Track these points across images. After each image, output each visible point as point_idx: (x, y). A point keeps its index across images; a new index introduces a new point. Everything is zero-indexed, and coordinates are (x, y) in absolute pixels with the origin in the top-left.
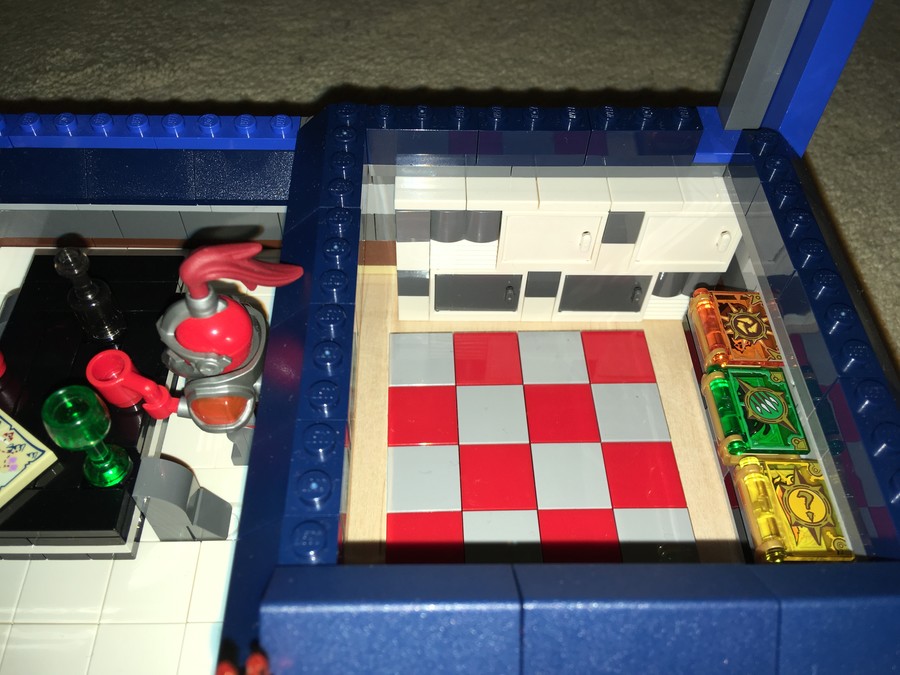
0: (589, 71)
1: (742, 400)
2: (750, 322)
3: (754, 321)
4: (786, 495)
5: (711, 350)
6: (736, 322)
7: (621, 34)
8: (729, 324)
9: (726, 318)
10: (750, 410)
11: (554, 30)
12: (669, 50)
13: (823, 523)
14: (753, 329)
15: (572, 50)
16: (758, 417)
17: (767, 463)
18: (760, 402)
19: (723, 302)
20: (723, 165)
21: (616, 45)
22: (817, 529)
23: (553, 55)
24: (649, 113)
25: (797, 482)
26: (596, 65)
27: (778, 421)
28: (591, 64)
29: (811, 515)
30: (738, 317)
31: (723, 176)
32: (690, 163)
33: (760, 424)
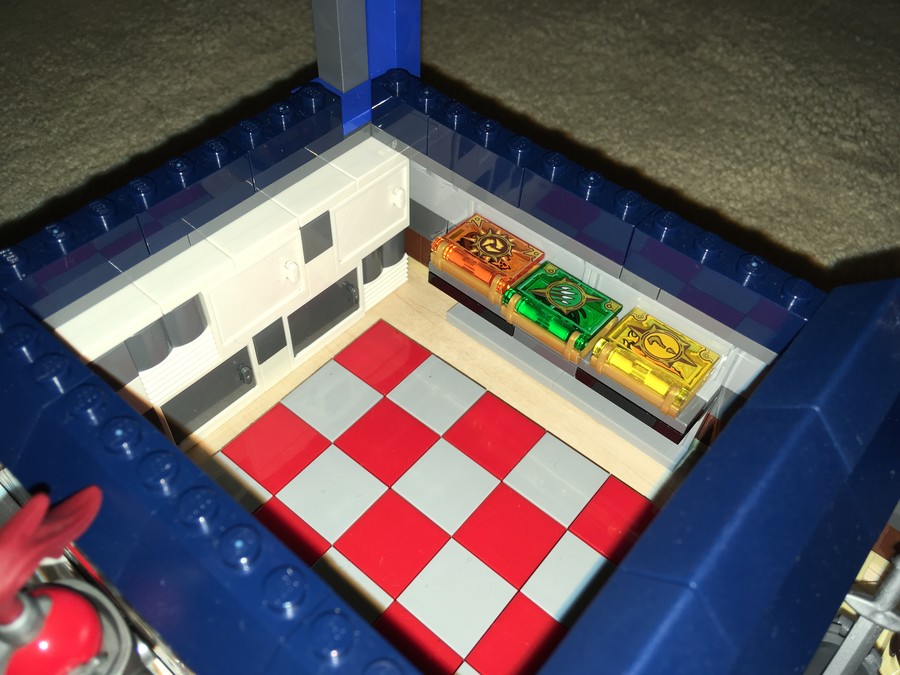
0: (86, 130)
1: (549, 305)
2: (492, 242)
3: (494, 239)
4: (643, 349)
5: (490, 283)
6: (484, 248)
7: (84, 80)
8: (481, 253)
9: (475, 250)
10: (560, 307)
11: (12, 110)
12: (144, 73)
13: (682, 349)
14: (500, 246)
15: (49, 120)
16: (571, 308)
17: (610, 337)
18: (561, 296)
19: (458, 239)
20: (367, 124)
21: (89, 93)
22: (683, 356)
23: (32, 133)
24: (285, 108)
25: (641, 335)
26: (87, 121)
27: (584, 301)
28: (80, 122)
29: (670, 350)
30: (482, 243)
31: (371, 135)
32: (340, 138)
33: (575, 312)
